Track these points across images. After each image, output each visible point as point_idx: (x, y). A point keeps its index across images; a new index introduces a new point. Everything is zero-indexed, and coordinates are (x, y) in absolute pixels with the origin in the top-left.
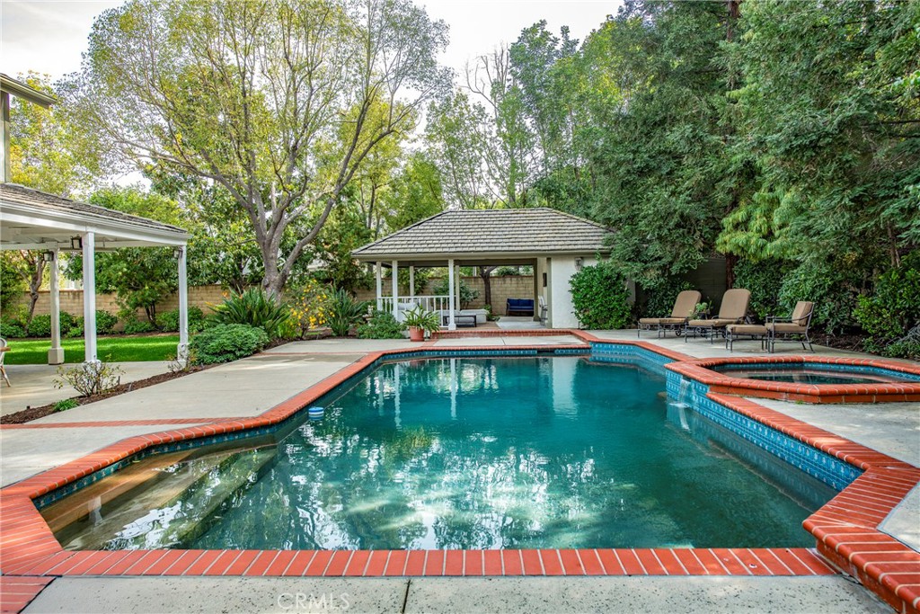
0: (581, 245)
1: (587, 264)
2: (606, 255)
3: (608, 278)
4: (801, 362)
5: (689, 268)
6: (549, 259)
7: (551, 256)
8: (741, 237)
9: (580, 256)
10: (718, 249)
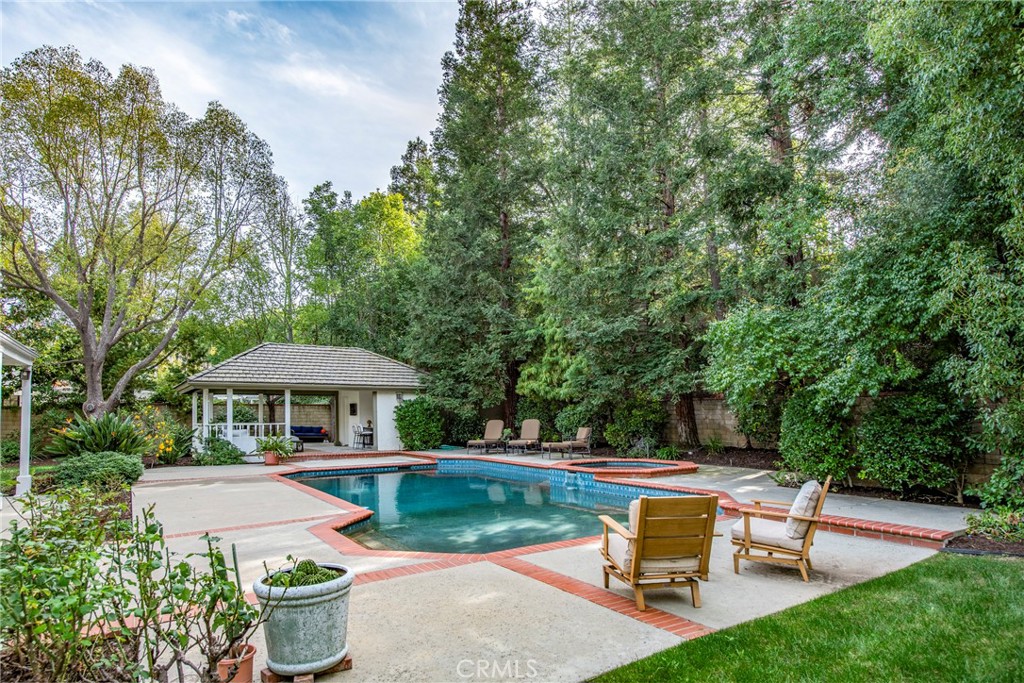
0: (402, 382)
1: (406, 397)
2: (423, 391)
3: (427, 410)
4: (606, 462)
5: (495, 404)
6: (375, 393)
7: (375, 391)
8: (534, 385)
9: (400, 391)
10: (517, 391)
